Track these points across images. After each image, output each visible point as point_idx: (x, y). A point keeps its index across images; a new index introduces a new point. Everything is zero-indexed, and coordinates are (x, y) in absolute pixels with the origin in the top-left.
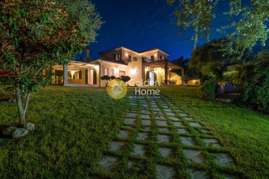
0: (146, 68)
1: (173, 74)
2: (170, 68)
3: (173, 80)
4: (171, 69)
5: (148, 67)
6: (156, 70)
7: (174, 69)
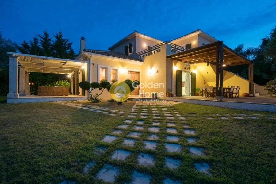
0: (175, 65)
1: (228, 73)
2: (224, 64)
3: (232, 87)
4: (227, 66)
5: (179, 62)
6: (195, 69)
7: (233, 65)
